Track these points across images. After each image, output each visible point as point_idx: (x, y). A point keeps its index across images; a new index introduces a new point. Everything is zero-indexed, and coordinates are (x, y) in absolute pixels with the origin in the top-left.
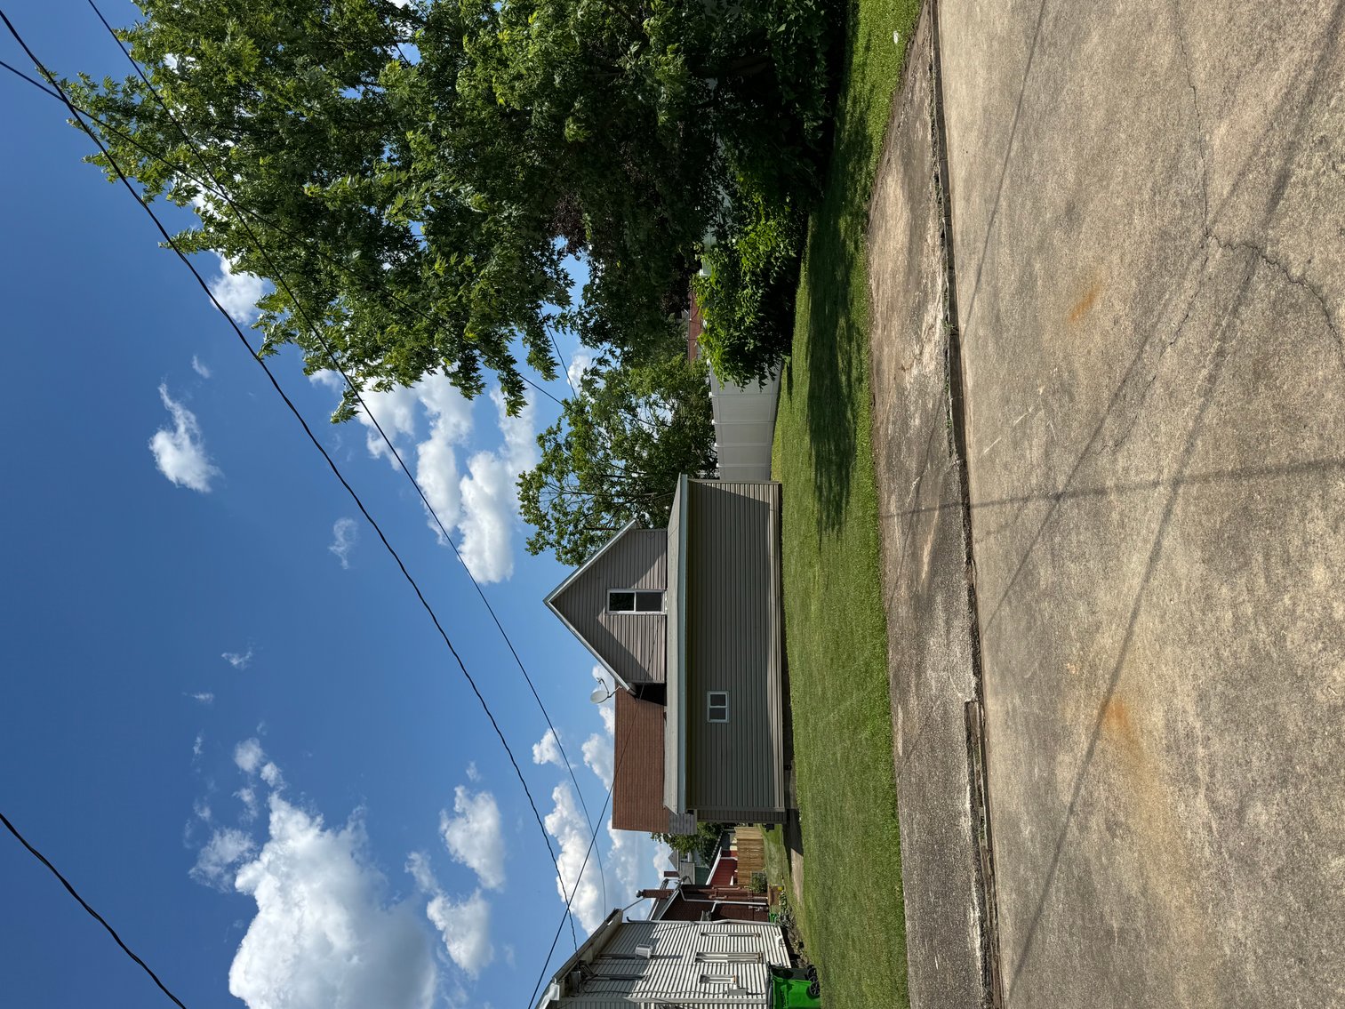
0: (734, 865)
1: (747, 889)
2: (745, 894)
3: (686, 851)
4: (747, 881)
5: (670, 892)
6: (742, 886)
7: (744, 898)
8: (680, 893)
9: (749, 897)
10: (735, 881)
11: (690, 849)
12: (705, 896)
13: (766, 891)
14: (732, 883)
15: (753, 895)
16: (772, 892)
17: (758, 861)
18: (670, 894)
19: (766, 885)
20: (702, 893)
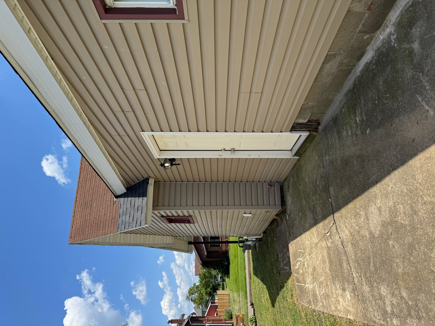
0: (216, 307)
1: (222, 318)
2: (221, 320)
3: (199, 305)
4: (222, 314)
5: (184, 320)
6: (220, 316)
7: (220, 322)
8: (188, 320)
9: (223, 321)
10: (217, 314)
11: (200, 304)
12: (201, 322)
13: (232, 318)
14: (215, 315)
15: (225, 320)
16: (237, 318)
17: (227, 304)
18: (184, 321)
19: (232, 315)
20: (200, 320)
